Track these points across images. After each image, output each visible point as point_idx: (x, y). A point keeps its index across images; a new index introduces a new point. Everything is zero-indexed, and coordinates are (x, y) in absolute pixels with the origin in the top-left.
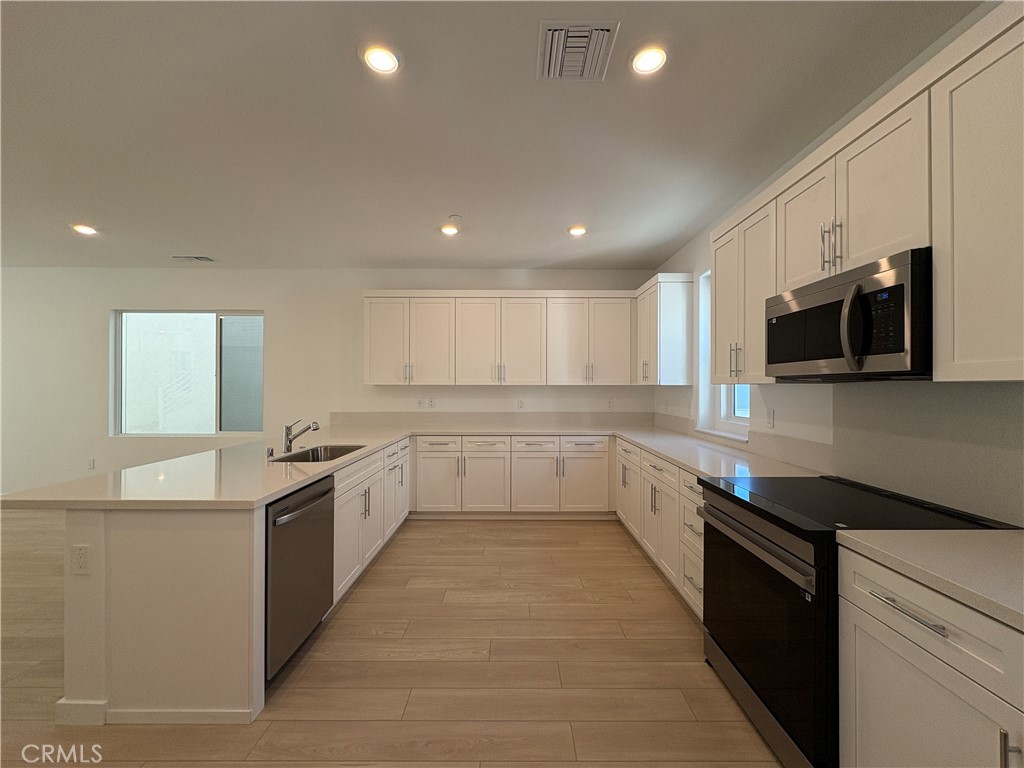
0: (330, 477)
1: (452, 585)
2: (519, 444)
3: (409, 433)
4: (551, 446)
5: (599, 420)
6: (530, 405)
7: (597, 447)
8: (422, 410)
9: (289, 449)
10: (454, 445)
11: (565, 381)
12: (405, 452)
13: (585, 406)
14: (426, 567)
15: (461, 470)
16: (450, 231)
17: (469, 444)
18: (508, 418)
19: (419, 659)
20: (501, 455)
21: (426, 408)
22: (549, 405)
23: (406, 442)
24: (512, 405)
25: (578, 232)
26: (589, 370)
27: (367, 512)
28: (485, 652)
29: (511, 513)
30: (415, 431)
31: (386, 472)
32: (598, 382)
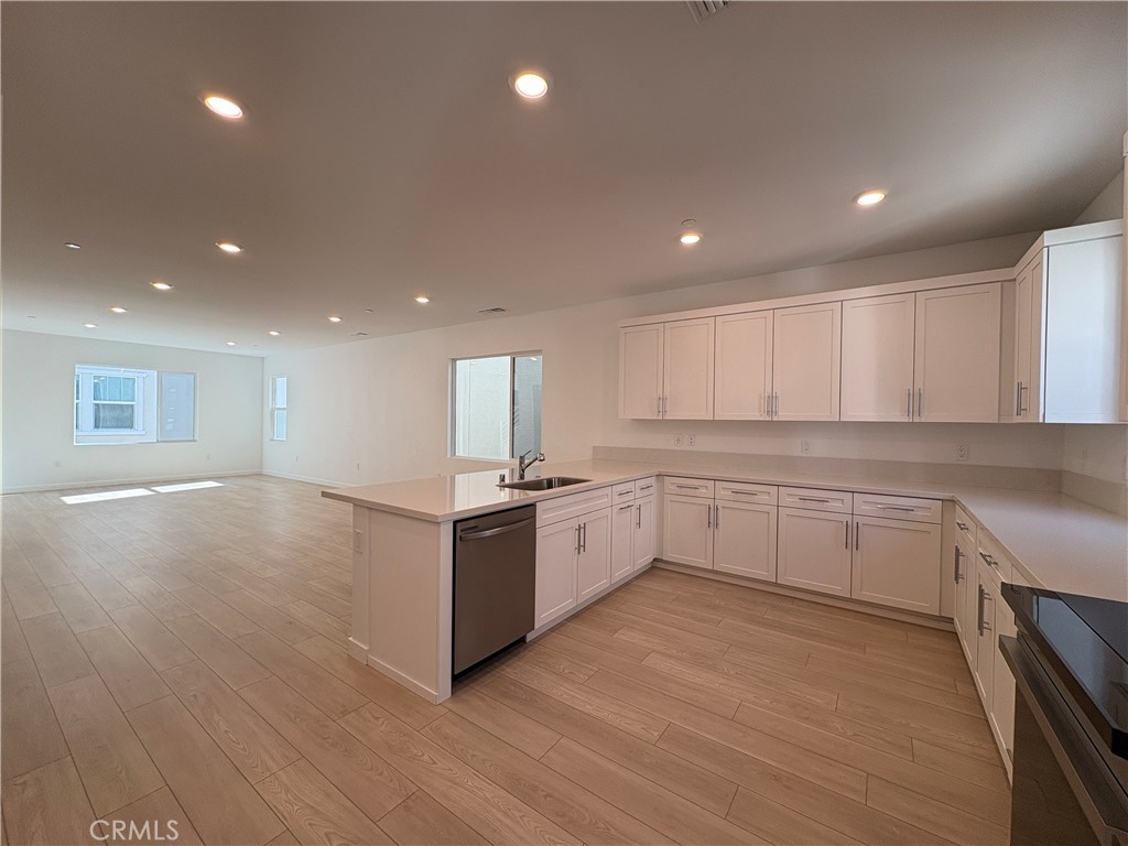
0: (533, 505)
1: (661, 648)
2: (789, 498)
3: (655, 471)
4: (839, 505)
5: (935, 474)
6: (821, 447)
7: (919, 514)
8: (682, 448)
9: (522, 477)
10: (707, 489)
11: (870, 415)
12: (646, 492)
13: (914, 452)
14: (647, 622)
15: (713, 522)
16: (690, 239)
17: (723, 492)
18: (788, 463)
19: (586, 711)
20: (766, 508)
21: (685, 446)
22: (851, 449)
23: (652, 481)
24: (795, 447)
25: (870, 199)
26: (915, 399)
27: (581, 547)
28: (656, 734)
29: (776, 584)
30: (663, 470)
31: (615, 509)
32: (929, 416)
